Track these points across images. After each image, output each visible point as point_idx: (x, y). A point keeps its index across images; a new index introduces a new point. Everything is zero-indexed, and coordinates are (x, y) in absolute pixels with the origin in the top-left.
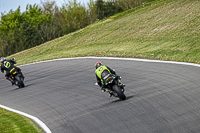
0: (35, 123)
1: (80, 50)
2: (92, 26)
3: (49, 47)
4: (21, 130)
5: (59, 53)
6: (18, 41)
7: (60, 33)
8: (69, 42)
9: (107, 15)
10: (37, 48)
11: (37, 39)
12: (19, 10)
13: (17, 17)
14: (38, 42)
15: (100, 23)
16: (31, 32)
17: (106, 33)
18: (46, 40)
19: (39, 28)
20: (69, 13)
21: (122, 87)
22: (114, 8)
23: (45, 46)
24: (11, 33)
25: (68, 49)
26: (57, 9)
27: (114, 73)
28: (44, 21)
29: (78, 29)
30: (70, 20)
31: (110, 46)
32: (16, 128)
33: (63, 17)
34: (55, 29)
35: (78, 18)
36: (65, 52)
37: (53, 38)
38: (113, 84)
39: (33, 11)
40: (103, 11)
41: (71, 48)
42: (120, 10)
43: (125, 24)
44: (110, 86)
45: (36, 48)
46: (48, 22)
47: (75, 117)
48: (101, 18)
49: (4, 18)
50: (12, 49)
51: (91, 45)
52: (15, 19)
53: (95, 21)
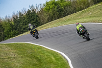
1: (85, 19)
2: (91, 7)
3: (70, 18)
5: (74, 21)
6: (54, 15)
7: (75, 11)
8: (79, 15)
9: (98, 2)
10: (63, 18)
11: (64, 14)
15: (95, 6)
16: (60, 11)
18: (68, 14)
19: (65, 8)
20: (80, 1)
23: (68, 17)
24: (51, 11)
28: (67, 5)
29: (84, 9)
30: (80, 4)
31: (100, 17)
32: (53, 58)
33: (77, 3)
34: (72, 9)
35: (84, 4)
36: (77, 20)
37: (71, 14)
41: (80, 18)
46: (69, 5)
47: (82, 53)
48: (96, 3)
49: (47, 3)
50: (51, 19)
51: (90, 17)
52: (53, 4)
53: (92, 5)
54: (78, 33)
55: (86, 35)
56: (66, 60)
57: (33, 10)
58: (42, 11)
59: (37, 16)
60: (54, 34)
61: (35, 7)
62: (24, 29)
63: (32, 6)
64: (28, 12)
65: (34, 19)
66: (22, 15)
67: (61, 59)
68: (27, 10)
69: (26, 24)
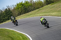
0: (27, 36)
1: (41, 14)
2: (44, 7)
3: (31, 13)
4: (23, 38)
5: (34, 15)
6: (22, 11)
7: (34, 9)
8: (37, 12)
9: (49, 4)
11: (28, 11)
12: (22, 2)
13: (22, 4)
14: (28, 12)
15: (47, 6)
16: (26, 9)
17: (49, 9)
18: (30, 11)
19: (28, 7)
20: (37, 3)
21: (48, 24)
22: (51, 2)
23: (30, 13)
24: (20, 9)
25: (37, 14)
26: (34, 2)
27: (46, 20)
28: (30, 6)
29: (40, 8)
30: (38, 5)
32: (21, 37)
33: (36, 4)
34: (33, 8)
35: (40, 5)
36: (36, 15)
37: (32, 11)
38: (46, 23)
39: (27, 3)
40: (48, 3)
41: (38, 14)
42: (53, 2)
43: (54, 6)
44: (45, 24)
45: (27, 14)
46: (31, 6)
47: (39, 34)
48: (47, 4)
49: (18, 4)
50: (20, 14)
51: (44, 13)
52: (21, 5)
53: (45, 5)
54: (42, 23)
55: (46, 24)
56: (29, 38)
57: (9, 9)
58: (14, 9)
59: (11, 12)
60: (21, 23)
61: (10, 7)
62: (3, 20)
63: (8, 6)
64: (6, 10)
65: (9, 14)
66: (2, 12)
67: (26, 38)
68: (5, 9)
69: (4, 17)
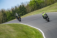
0: (39, 31)
1: (52, 10)
5: (46, 11)
6: (35, 8)
8: (49, 8)
10: (40, 10)
13: (35, 1)
14: (40, 8)
16: (38, 5)
18: (42, 8)
19: (41, 4)
23: (42, 9)
24: (33, 6)
30: (49, 2)
32: (34, 32)
33: (47, 1)
34: (45, 4)
36: (48, 11)
37: (44, 7)
41: (49, 10)
44: (46, 18)
46: (43, 3)
49: (31, 1)
50: (33, 10)
51: (55, 9)
53: (56, 2)
57: (23, 5)
58: (28, 6)
59: (25, 8)
61: (24, 3)
63: (22, 3)
65: (23, 10)
66: (17, 8)
69: (19, 13)
